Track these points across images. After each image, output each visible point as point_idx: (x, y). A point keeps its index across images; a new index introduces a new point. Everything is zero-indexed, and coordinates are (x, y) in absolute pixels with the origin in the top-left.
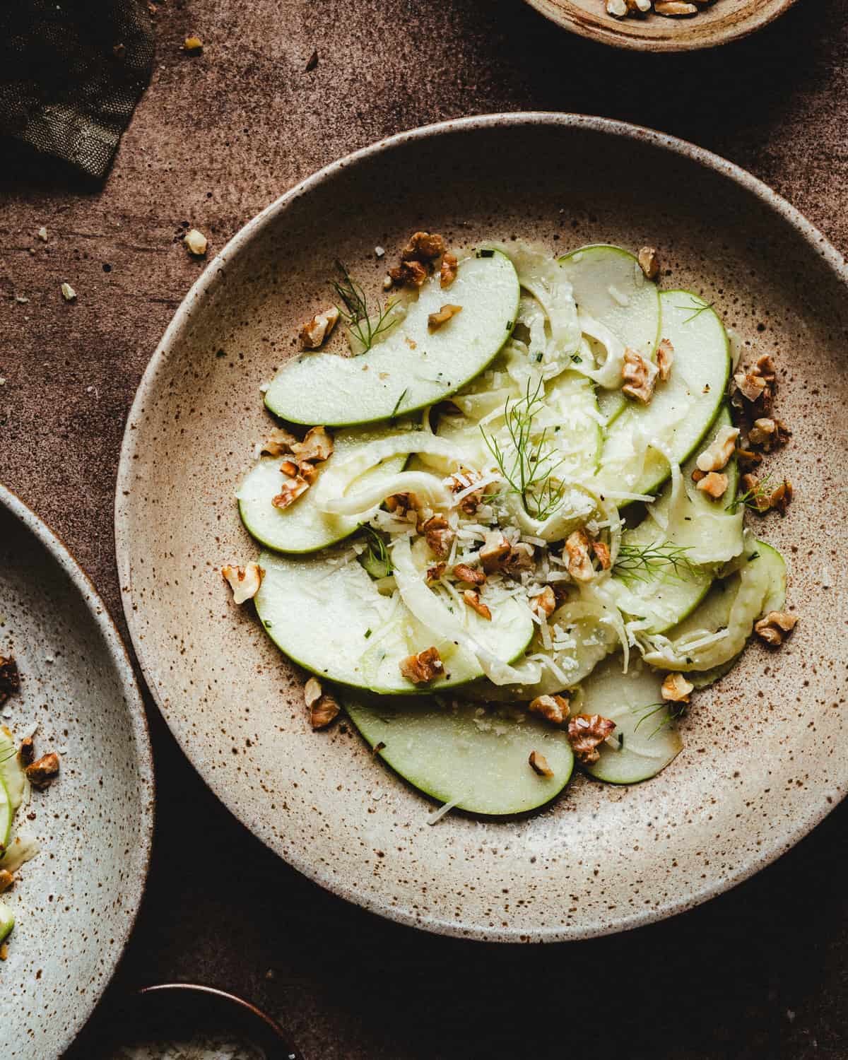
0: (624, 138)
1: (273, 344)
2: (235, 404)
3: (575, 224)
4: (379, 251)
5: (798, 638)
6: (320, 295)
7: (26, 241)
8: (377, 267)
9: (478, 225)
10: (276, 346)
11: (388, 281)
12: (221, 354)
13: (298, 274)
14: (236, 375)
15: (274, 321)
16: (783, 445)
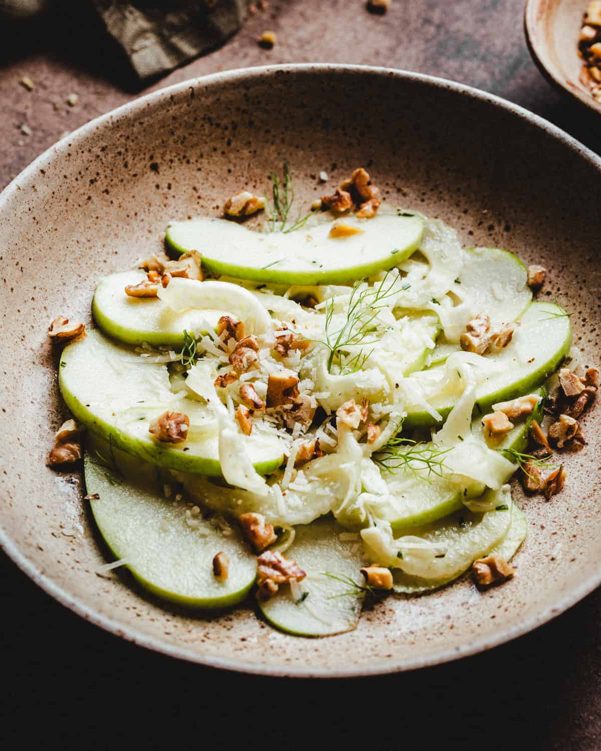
0: (559, 141)
1: (199, 197)
2: (142, 220)
3: (491, 228)
4: (324, 176)
5: (508, 588)
6: (258, 185)
7: (56, 99)
8: (315, 189)
9: (412, 196)
10: (201, 201)
11: (318, 202)
12: (155, 168)
13: (250, 152)
14: (156, 199)
15: (210, 179)
16: (576, 451)
